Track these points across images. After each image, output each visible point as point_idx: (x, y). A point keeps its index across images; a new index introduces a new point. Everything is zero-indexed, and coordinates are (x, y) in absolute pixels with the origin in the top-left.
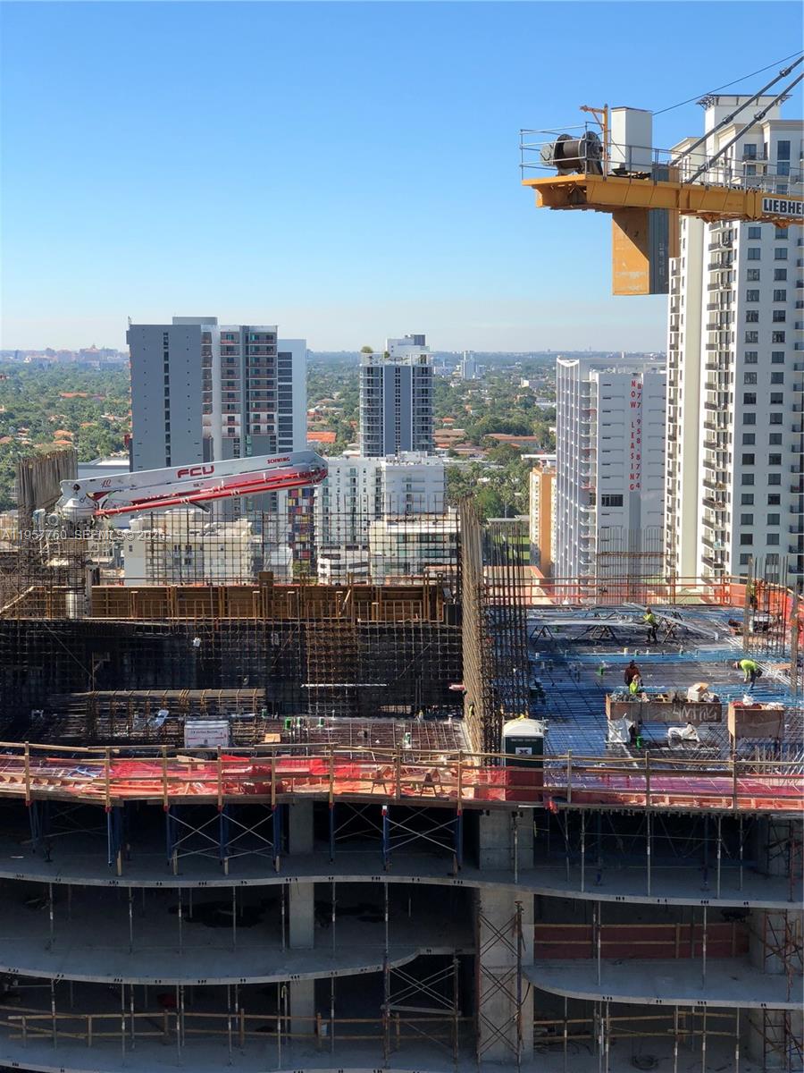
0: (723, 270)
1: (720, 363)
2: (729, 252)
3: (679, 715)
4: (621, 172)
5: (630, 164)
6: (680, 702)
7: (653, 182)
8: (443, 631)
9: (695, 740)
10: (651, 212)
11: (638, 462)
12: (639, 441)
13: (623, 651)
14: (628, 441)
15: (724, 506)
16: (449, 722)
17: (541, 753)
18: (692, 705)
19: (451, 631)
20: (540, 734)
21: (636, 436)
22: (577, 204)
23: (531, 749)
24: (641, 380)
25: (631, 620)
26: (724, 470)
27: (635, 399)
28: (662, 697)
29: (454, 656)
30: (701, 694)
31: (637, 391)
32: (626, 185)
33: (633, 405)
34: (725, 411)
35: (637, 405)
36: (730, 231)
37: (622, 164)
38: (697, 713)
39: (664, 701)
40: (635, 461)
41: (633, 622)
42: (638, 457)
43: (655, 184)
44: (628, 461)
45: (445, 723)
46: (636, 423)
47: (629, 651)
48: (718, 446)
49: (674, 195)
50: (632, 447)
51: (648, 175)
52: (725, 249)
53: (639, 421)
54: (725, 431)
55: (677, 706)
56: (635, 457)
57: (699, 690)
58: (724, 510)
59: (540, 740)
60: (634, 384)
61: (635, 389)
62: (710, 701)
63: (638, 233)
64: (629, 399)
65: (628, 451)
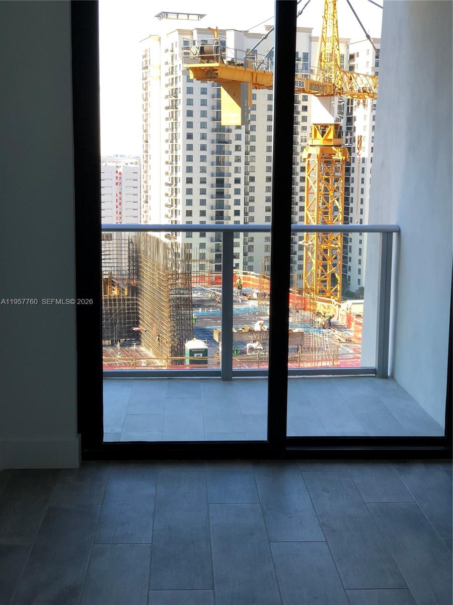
0: (173, 110)
1: (172, 161)
2: (176, 100)
3: (251, 337)
4: (230, 63)
5: (236, 58)
6: (251, 331)
7: (244, 68)
8: (128, 300)
9: (261, 349)
10: (242, 84)
11: (120, 216)
12: (120, 204)
13: (199, 310)
14: (115, 204)
15: (176, 239)
16: (135, 347)
17: (207, 356)
18: (257, 332)
19: (133, 300)
20: (206, 347)
21: (119, 201)
22: (211, 78)
23: (202, 354)
24: (120, 170)
25: (199, 294)
26: (176, 219)
27: (118, 181)
28: (241, 329)
29: (133, 313)
30: (261, 327)
31: (119, 176)
32: (234, 69)
33: (117, 184)
34: (176, 187)
35: (119, 184)
36: (176, 89)
37: (232, 59)
38: (260, 336)
39: (243, 331)
40: (119, 215)
41: (201, 295)
42: (120, 213)
43: (245, 69)
44: (115, 215)
45: (132, 348)
46: (118, 194)
47: (202, 310)
48: (172, 206)
49: (251, 75)
50: (117, 207)
51: (242, 65)
52: (174, 98)
53: (120, 193)
54: (176, 198)
55: (251, 333)
56: (119, 213)
57: (260, 324)
58: (176, 241)
59: (206, 350)
60: (117, 172)
61: (118, 175)
62: (266, 330)
63: (235, 94)
64: (115, 181)
65: (115, 210)
